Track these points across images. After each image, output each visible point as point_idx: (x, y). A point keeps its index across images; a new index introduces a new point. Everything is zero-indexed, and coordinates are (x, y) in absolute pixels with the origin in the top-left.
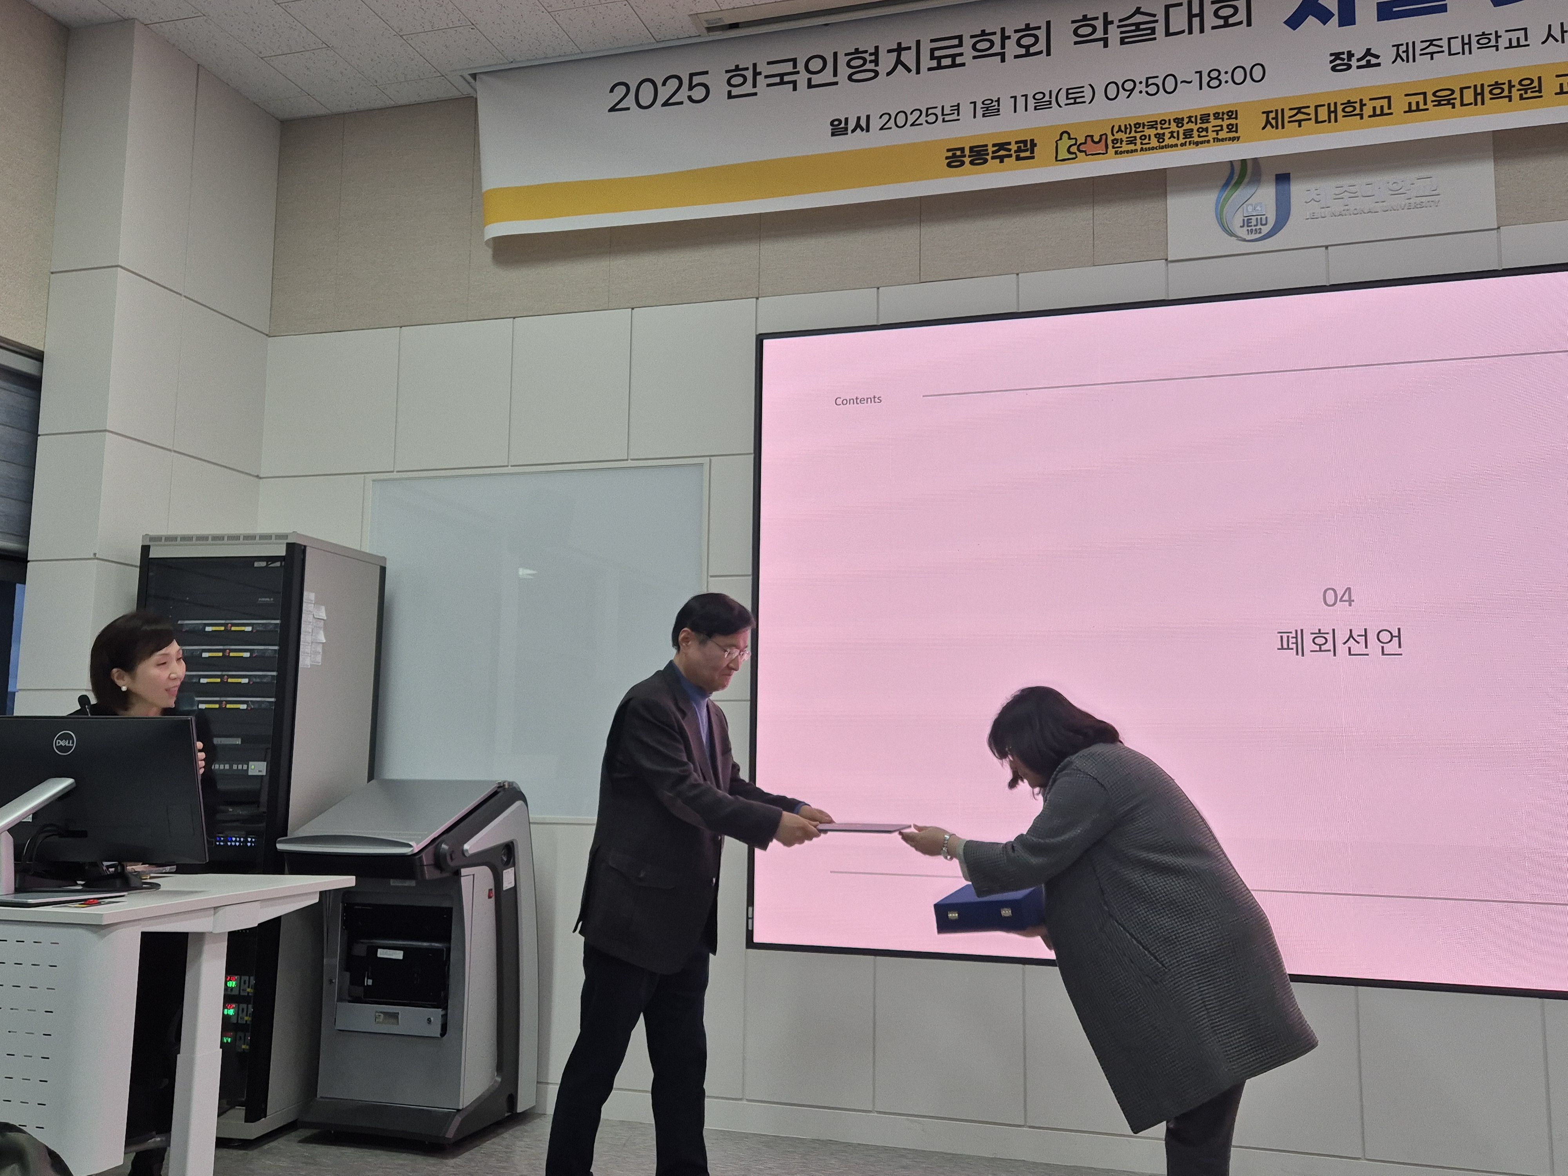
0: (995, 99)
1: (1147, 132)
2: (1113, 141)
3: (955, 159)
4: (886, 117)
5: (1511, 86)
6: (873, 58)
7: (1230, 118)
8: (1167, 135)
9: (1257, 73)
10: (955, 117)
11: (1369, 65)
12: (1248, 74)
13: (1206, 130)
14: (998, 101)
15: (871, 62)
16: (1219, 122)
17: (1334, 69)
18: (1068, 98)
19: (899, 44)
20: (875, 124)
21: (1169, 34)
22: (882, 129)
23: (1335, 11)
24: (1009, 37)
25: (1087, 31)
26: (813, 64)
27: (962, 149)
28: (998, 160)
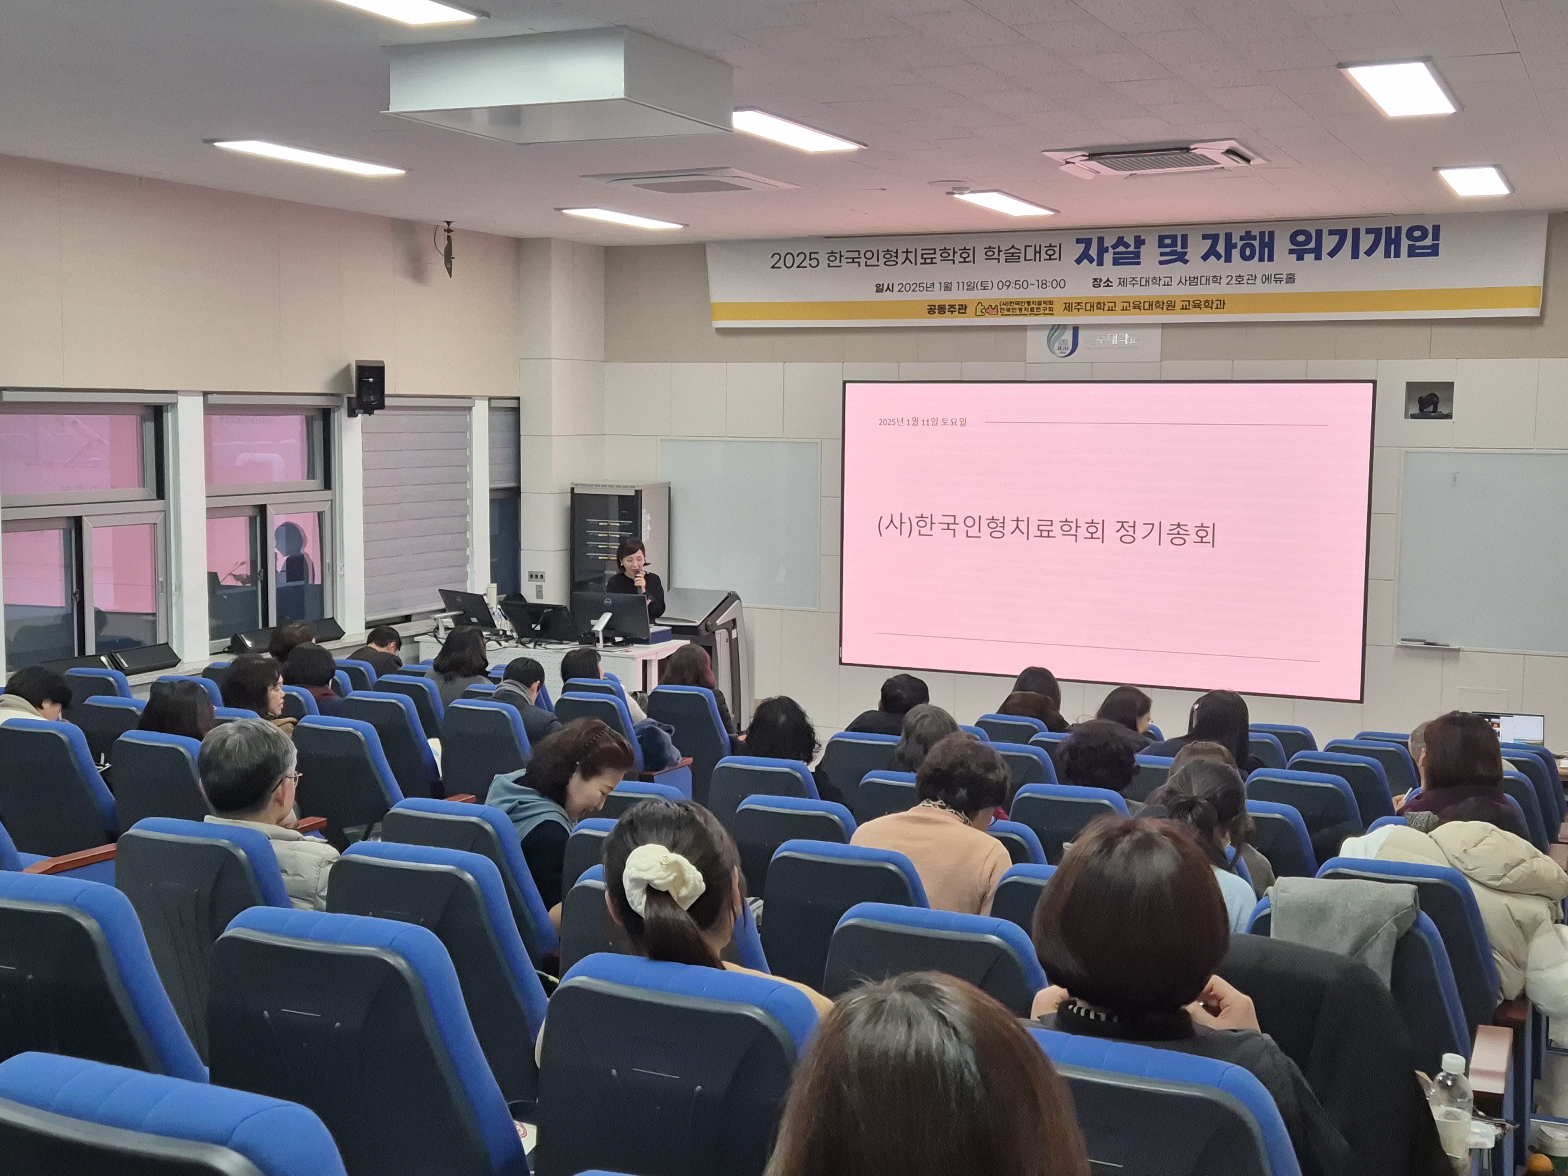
0: (950, 282)
1: (1017, 307)
2: (1001, 308)
3: (931, 310)
4: (901, 286)
5: (1163, 303)
6: (895, 255)
7: (1050, 304)
8: (1023, 309)
9: (1062, 284)
10: (931, 289)
11: (1108, 286)
12: (1059, 284)
13: (1040, 308)
14: (951, 283)
15: (895, 256)
16: (1045, 306)
17: (1094, 286)
18: (981, 286)
19: (907, 249)
20: (896, 288)
21: (1026, 260)
22: (899, 291)
23: (1095, 258)
24: (957, 252)
25: (991, 254)
26: (869, 255)
27: (935, 306)
28: (950, 313)
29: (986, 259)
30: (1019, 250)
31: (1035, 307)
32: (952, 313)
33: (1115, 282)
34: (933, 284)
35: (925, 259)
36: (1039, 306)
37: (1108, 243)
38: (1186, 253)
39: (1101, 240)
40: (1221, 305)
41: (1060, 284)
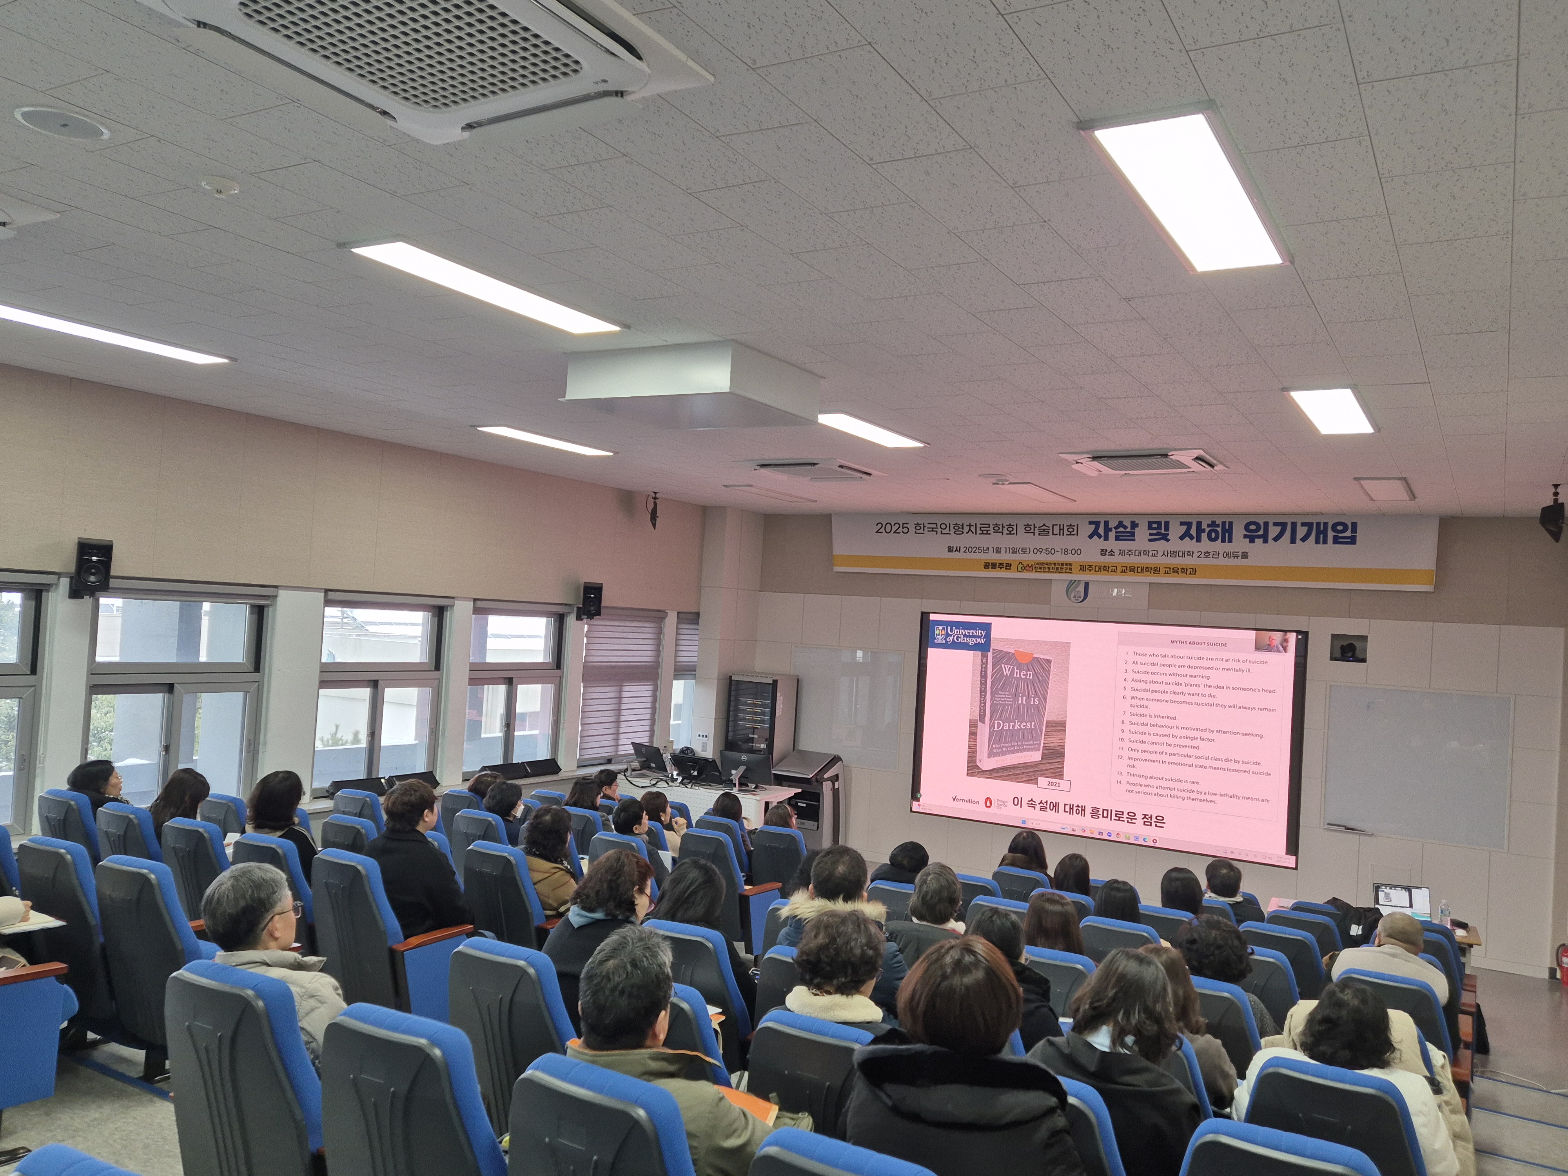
1: (1046, 566)
2: (1035, 567)
3: (986, 566)
4: (965, 548)
5: (1151, 569)
6: (962, 527)
7: (1070, 566)
8: (1051, 568)
9: (1079, 552)
10: (987, 551)
11: (1111, 555)
14: (1001, 548)
16: (1066, 566)
17: (1101, 554)
18: (1022, 551)
19: (970, 524)
20: (962, 549)
21: (1053, 534)
22: (964, 552)
23: (1102, 535)
24: (1005, 527)
25: (1029, 529)
26: (943, 526)
27: (989, 563)
28: (999, 568)
29: (1025, 532)
30: (1050, 527)
31: (1059, 567)
32: (1001, 569)
33: (1117, 552)
34: (988, 548)
35: (983, 531)
36: (1062, 567)
37: (1112, 525)
38: (1168, 534)
39: (1106, 523)
40: (1193, 572)
41: (1077, 552)
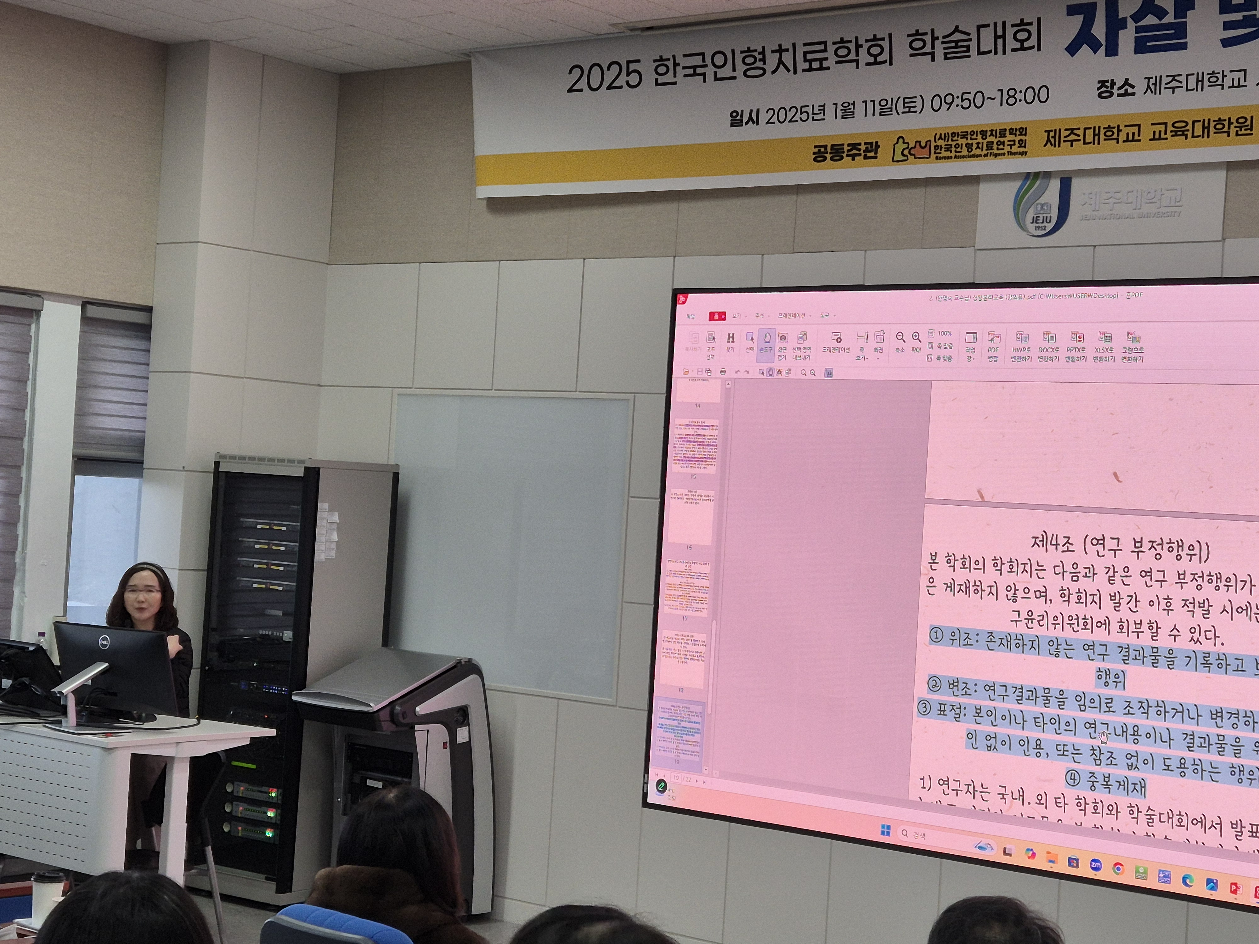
1: (963, 141)
2: (935, 147)
3: (820, 155)
4: (771, 113)
5: (1230, 123)
6: (761, 57)
7: (1021, 134)
8: (975, 146)
9: (1043, 95)
10: (821, 116)
12: (1036, 95)
14: (853, 104)
15: (760, 60)
16: (1012, 137)
17: (1100, 95)
18: (904, 107)
19: (781, 45)
20: (763, 118)
21: (979, 53)
22: (768, 123)
23: (1103, 42)
24: (861, 46)
25: (919, 45)
26: (719, 60)
27: (825, 147)
28: (850, 158)
29: (911, 55)
30: (969, 34)
31: (995, 141)
32: (853, 159)
33: (1140, 86)
34: (825, 104)
35: (810, 61)
36: (1002, 139)
37: (1126, 11)
39: (1112, 6)
41: (1038, 94)
